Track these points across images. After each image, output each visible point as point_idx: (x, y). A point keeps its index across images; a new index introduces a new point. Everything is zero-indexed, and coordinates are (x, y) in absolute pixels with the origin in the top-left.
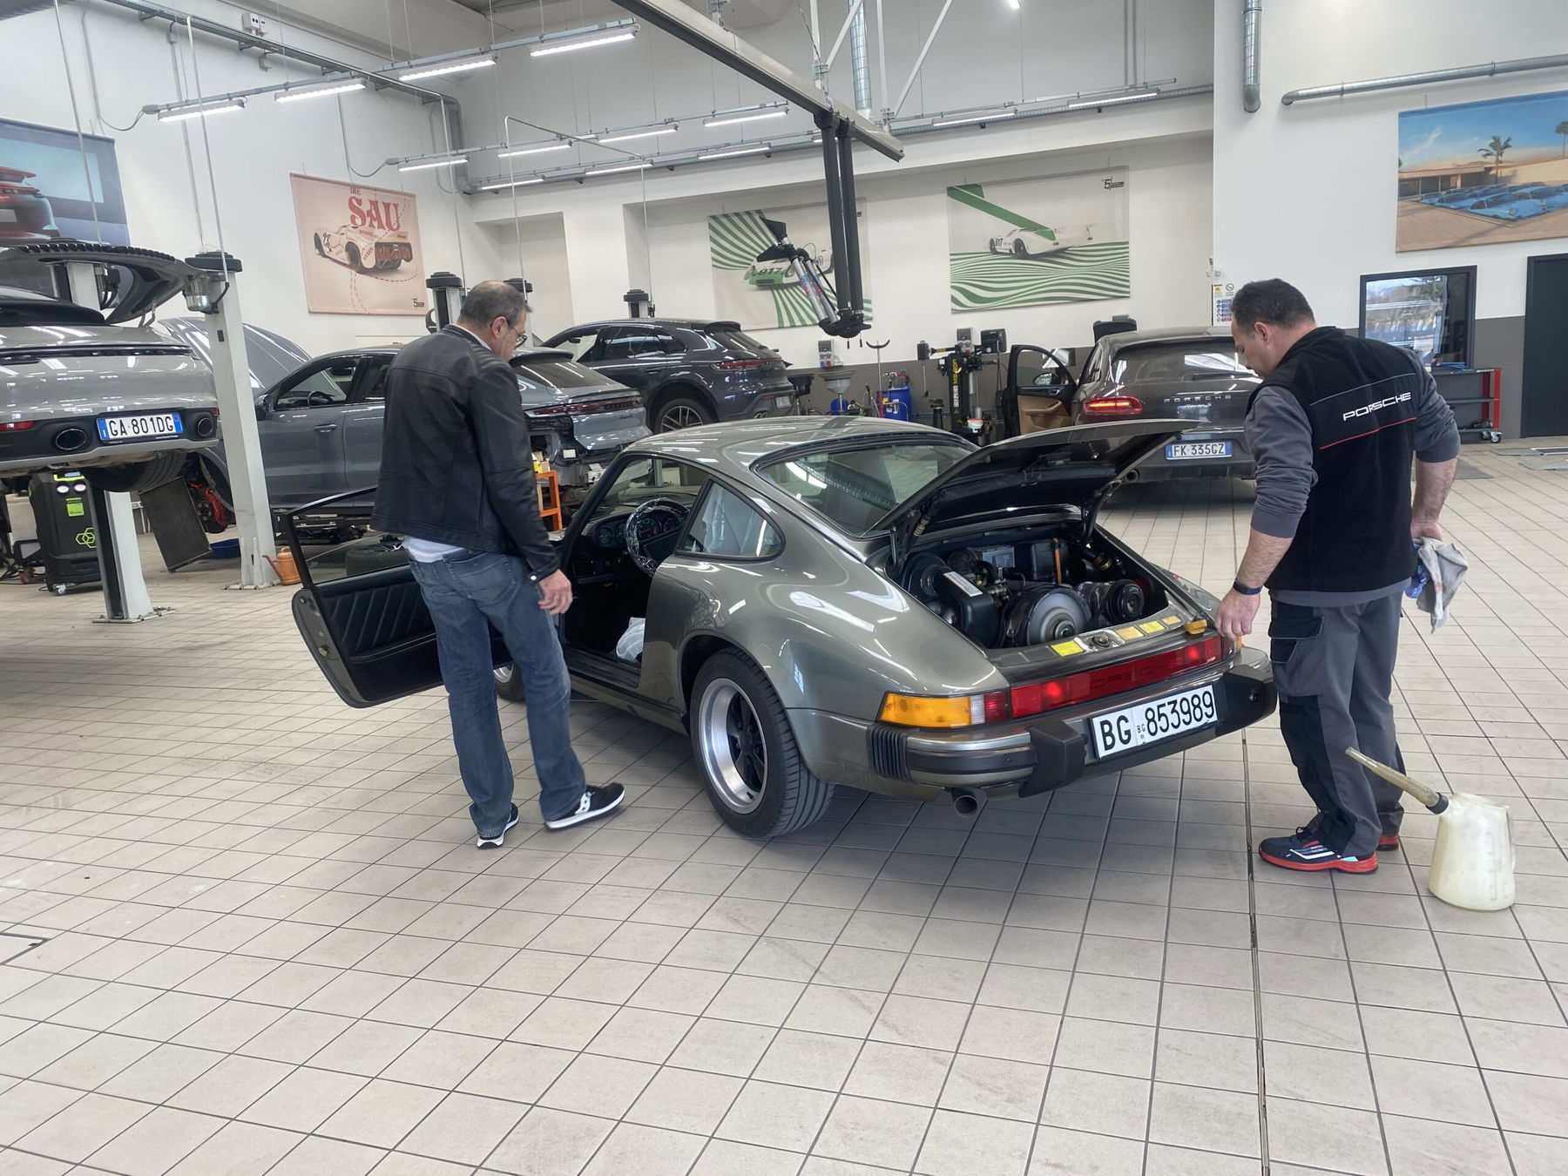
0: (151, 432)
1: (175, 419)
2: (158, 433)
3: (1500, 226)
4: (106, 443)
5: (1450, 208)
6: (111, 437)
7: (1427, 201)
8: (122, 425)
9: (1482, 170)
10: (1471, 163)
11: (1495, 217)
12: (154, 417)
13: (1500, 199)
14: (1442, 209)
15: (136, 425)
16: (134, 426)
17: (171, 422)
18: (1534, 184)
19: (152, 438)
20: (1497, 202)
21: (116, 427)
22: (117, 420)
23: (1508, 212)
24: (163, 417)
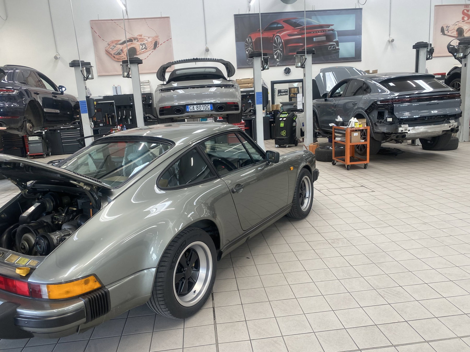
0: (202, 109)
1: (211, 106)
2: (204, 109)
4: (188, 112)
6: (190, 110)
8: (193, 107)
12: (204, 105)
15: (198, 107)
16: (197, 108)
17: (209, 107)
19: (202, 111)
21: (192, 108)
22: (192, 106)
24: (207, 105)
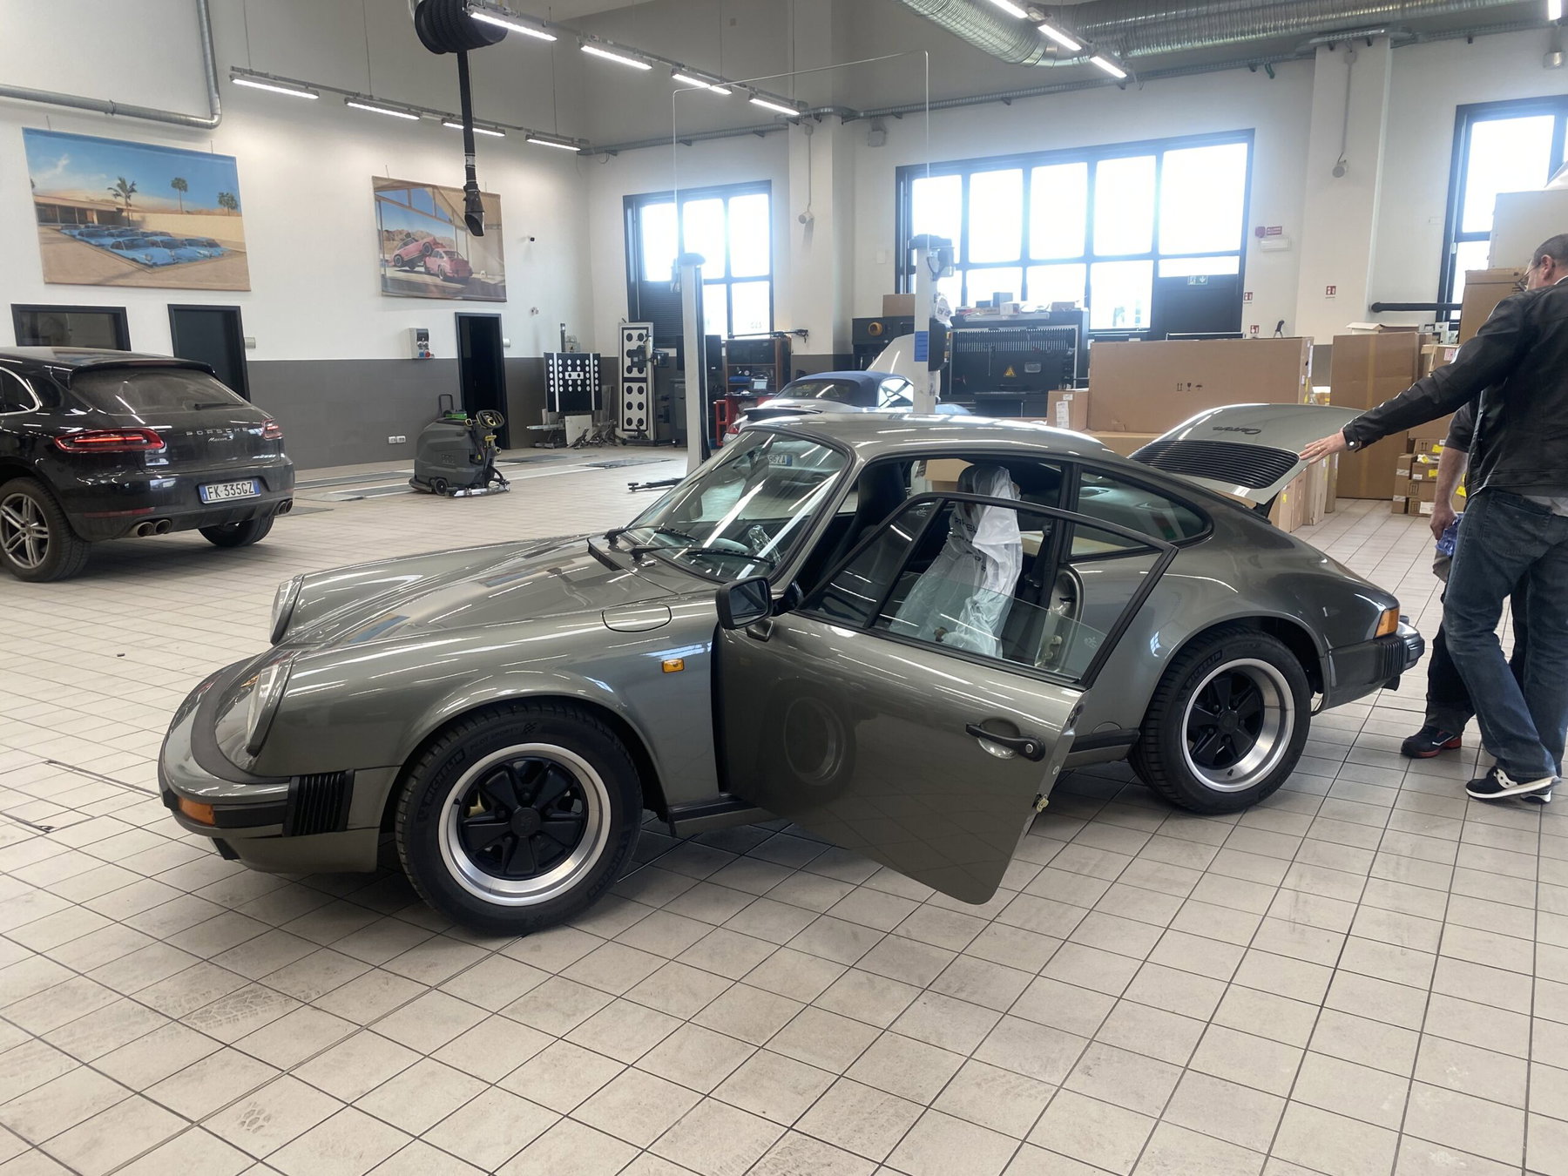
3: (140, 270)
5: (91, 244)
7: (67, 231)
9: (115, 210)
10: (102, 201)
11: (134, 260)
13: (135, 242)
14: (83, 243)
18: (162, 234)
20: (132, 246)
23: (144, 257)
